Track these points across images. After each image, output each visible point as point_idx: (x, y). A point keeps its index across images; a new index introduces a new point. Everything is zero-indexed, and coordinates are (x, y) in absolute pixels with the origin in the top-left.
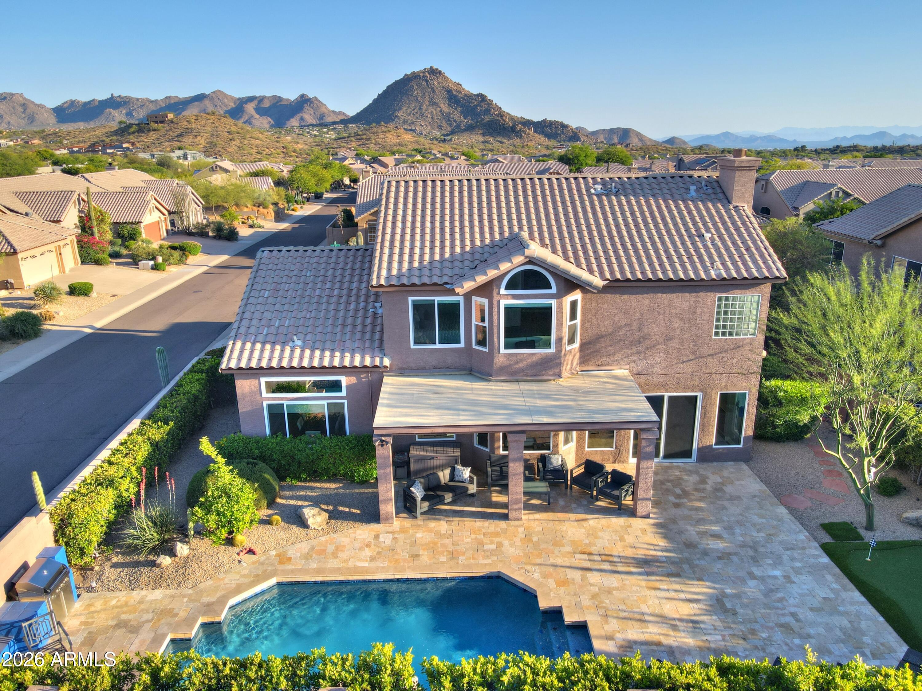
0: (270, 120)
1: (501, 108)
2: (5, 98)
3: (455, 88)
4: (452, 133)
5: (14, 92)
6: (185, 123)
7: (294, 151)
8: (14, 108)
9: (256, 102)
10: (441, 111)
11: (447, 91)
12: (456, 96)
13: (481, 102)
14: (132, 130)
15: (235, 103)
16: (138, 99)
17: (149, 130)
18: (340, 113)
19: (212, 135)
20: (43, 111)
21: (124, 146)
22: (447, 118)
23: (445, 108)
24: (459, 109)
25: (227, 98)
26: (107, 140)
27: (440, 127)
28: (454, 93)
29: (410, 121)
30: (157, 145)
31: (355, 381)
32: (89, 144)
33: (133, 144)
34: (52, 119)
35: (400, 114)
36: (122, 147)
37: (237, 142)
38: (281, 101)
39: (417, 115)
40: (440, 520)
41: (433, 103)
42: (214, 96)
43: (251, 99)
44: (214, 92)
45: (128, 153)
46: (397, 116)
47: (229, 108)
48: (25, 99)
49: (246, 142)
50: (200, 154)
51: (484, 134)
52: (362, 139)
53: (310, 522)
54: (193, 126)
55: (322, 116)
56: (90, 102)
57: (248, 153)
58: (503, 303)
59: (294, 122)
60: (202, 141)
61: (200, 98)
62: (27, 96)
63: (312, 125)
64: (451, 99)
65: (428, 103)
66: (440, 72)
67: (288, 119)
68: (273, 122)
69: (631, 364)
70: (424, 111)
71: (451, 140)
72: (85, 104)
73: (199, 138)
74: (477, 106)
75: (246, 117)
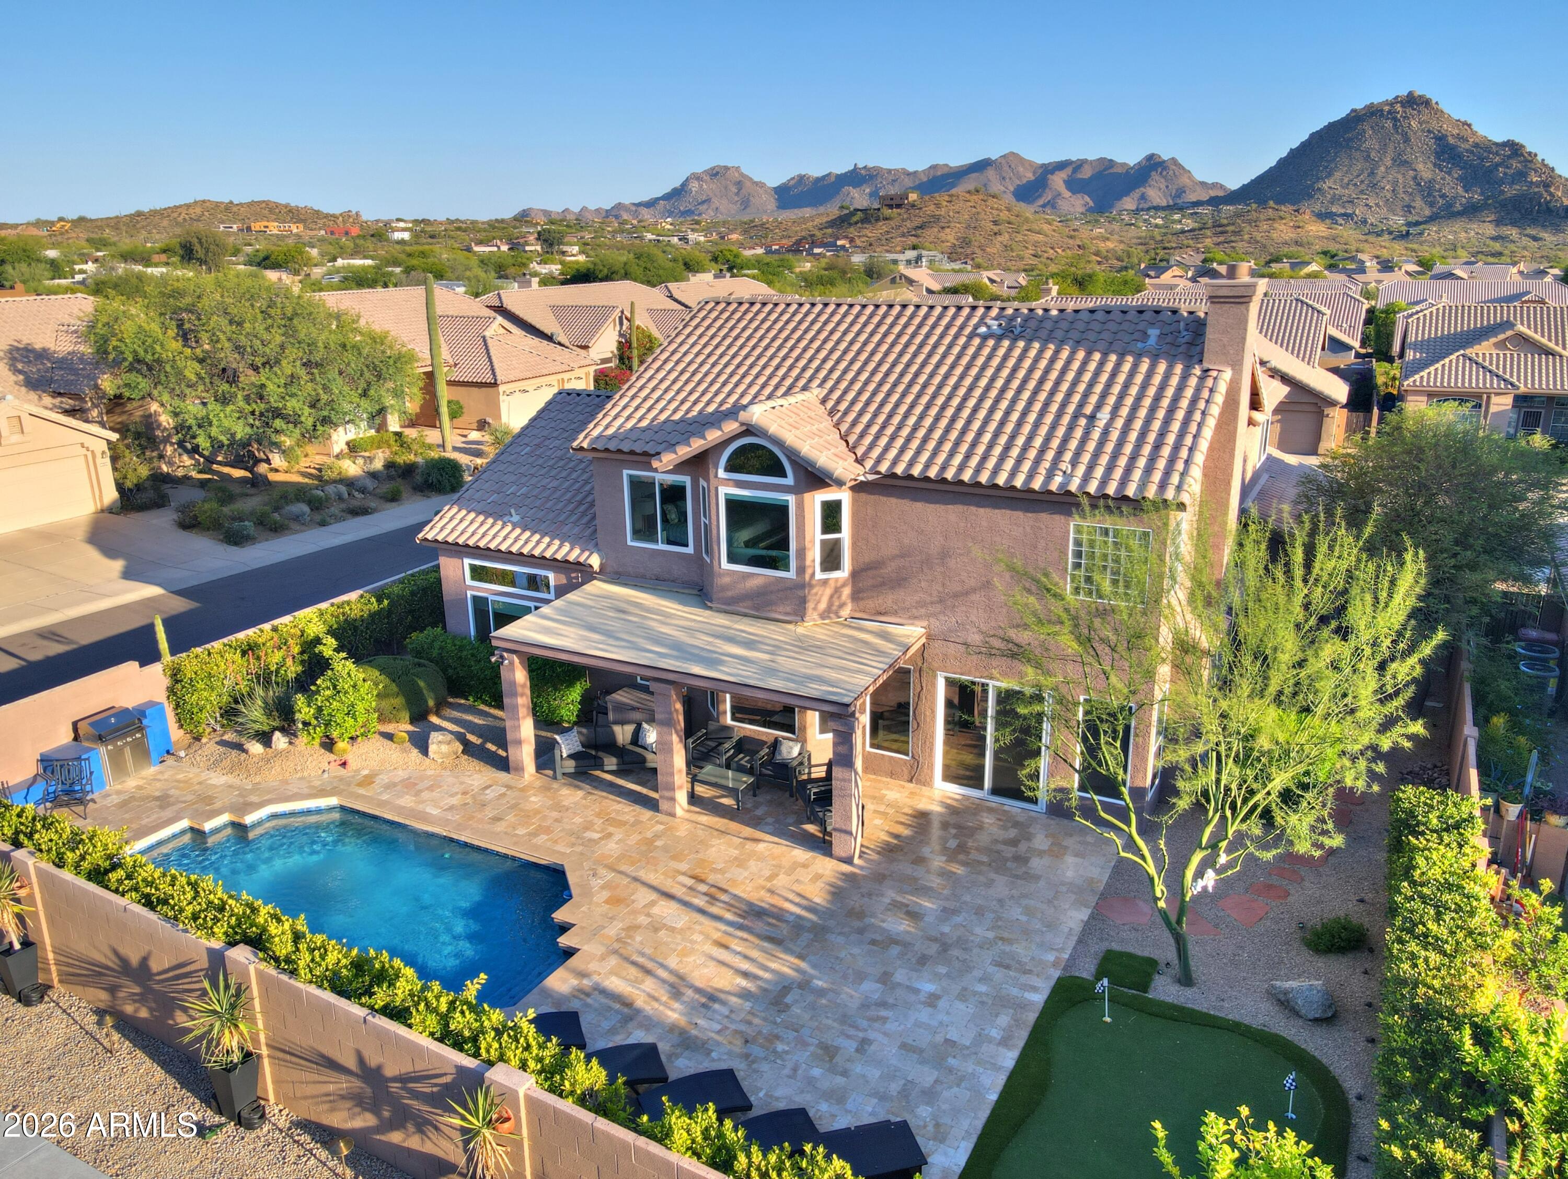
0: (1087, 199)
1: (1553, 169)
2: (717, 173)
3: (1455, 132)
4: (1432, 219)
5: (730, 165)
6: (932, 207)
7: (1097, 254)
8: (726, 188)
9: (1069, 170)
10: (1415, 178)
11: (1436, 138)
12: (1453, 148)
13: (1509, 157)
14: (855, 219)
15: (1034, 173)
16: (889, 171)
17: (878, 220)
18: (1215, 185)
19: (968, 227)
20: (761, 191)
21: (839, 243)
22: (1427, 190)
23: (1425, 170)
24: (1457, 173)
25: (1023, 165)
26: (819, 234)
27: (1408, 208)
28: (1451, 141)
29: (1345, 199)
30: (884, 242)
31: (565, 581)
32: (793, 240)
33: (852, 241)
34: (771, 204)
35: (1326, 185)
36: (836, 246)
37: (1005, 238)
38: (1112, 167)
39: (1363, 187)
40: (580, 788)
41: (1401, 163)
42: (1003, 162)
43: (1061, 166)
44: (1004, 156)
45: (842, 253)
46: (1319, 189)
47: (1024, 181)
48: (742, 175)
49: (1019, 237)
50: (941, 256)
51: (1498, 223)
52: (1226, 232)
53: (432, 748)
54: (943, 212)
55: (1181, 192)
56: (824, 177)
57: (1018, 256)
58: (724, 491)
59: (1129, 203)
60: (950, 236)
61: (981, 166)
62: (745, 170)
63: (1157, 208)
64: (1443, 152)
65: (1389, 163)
66: (1427, 103)
67: (1119, 198)
68: (1091, 204)
69: (932, 620)
70: (1378, 178)
71: (1421, 234)
72: (818, 180)
73: (948, 230)
74: (1498, 165)
75: (1047, 196)
